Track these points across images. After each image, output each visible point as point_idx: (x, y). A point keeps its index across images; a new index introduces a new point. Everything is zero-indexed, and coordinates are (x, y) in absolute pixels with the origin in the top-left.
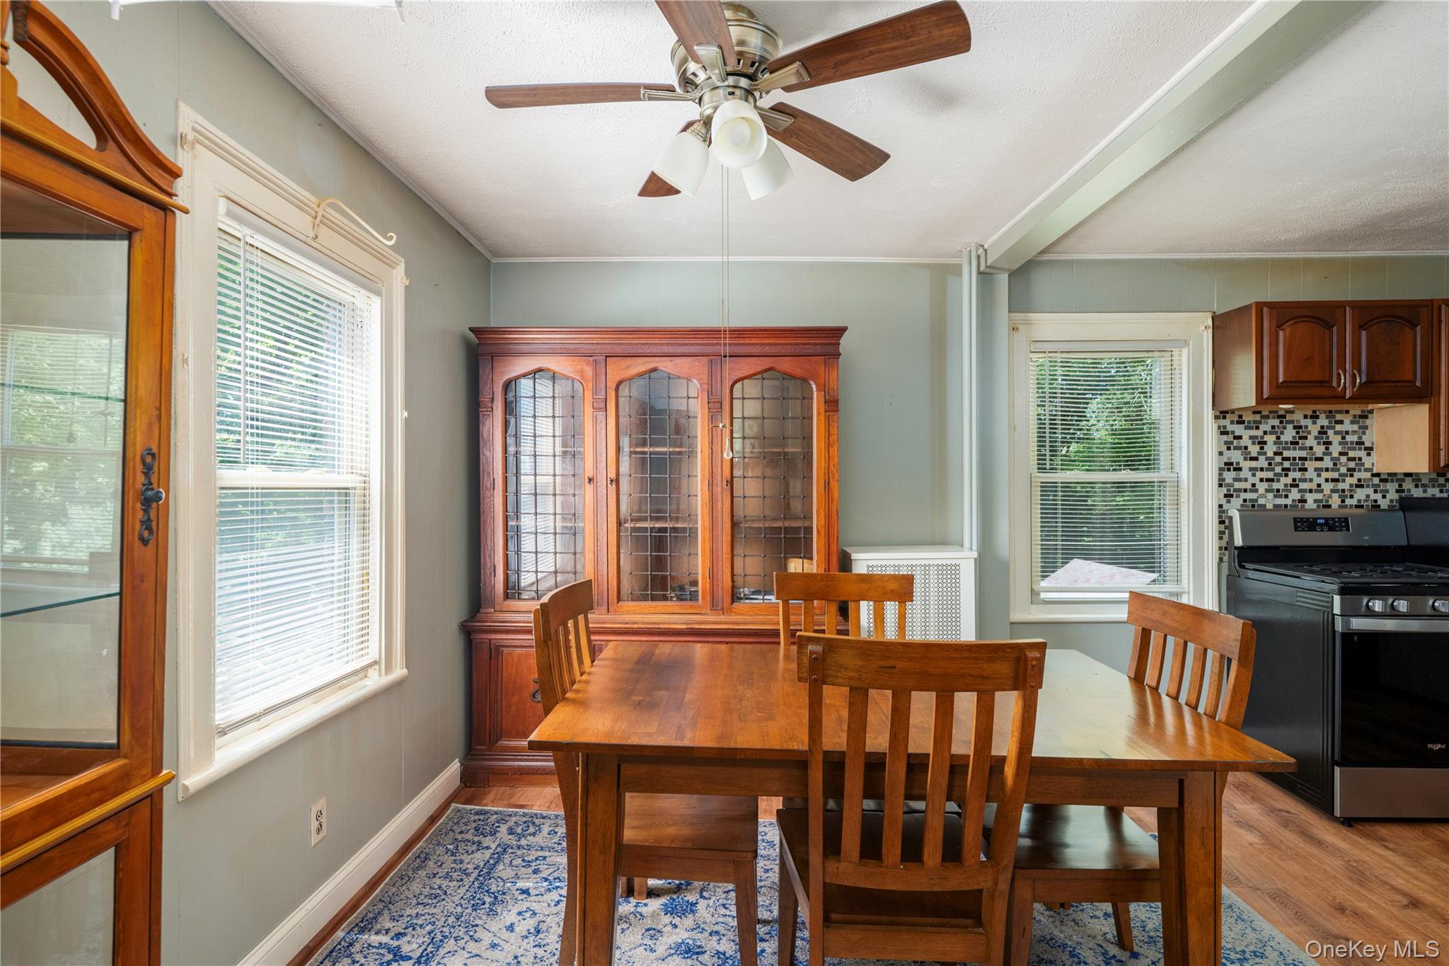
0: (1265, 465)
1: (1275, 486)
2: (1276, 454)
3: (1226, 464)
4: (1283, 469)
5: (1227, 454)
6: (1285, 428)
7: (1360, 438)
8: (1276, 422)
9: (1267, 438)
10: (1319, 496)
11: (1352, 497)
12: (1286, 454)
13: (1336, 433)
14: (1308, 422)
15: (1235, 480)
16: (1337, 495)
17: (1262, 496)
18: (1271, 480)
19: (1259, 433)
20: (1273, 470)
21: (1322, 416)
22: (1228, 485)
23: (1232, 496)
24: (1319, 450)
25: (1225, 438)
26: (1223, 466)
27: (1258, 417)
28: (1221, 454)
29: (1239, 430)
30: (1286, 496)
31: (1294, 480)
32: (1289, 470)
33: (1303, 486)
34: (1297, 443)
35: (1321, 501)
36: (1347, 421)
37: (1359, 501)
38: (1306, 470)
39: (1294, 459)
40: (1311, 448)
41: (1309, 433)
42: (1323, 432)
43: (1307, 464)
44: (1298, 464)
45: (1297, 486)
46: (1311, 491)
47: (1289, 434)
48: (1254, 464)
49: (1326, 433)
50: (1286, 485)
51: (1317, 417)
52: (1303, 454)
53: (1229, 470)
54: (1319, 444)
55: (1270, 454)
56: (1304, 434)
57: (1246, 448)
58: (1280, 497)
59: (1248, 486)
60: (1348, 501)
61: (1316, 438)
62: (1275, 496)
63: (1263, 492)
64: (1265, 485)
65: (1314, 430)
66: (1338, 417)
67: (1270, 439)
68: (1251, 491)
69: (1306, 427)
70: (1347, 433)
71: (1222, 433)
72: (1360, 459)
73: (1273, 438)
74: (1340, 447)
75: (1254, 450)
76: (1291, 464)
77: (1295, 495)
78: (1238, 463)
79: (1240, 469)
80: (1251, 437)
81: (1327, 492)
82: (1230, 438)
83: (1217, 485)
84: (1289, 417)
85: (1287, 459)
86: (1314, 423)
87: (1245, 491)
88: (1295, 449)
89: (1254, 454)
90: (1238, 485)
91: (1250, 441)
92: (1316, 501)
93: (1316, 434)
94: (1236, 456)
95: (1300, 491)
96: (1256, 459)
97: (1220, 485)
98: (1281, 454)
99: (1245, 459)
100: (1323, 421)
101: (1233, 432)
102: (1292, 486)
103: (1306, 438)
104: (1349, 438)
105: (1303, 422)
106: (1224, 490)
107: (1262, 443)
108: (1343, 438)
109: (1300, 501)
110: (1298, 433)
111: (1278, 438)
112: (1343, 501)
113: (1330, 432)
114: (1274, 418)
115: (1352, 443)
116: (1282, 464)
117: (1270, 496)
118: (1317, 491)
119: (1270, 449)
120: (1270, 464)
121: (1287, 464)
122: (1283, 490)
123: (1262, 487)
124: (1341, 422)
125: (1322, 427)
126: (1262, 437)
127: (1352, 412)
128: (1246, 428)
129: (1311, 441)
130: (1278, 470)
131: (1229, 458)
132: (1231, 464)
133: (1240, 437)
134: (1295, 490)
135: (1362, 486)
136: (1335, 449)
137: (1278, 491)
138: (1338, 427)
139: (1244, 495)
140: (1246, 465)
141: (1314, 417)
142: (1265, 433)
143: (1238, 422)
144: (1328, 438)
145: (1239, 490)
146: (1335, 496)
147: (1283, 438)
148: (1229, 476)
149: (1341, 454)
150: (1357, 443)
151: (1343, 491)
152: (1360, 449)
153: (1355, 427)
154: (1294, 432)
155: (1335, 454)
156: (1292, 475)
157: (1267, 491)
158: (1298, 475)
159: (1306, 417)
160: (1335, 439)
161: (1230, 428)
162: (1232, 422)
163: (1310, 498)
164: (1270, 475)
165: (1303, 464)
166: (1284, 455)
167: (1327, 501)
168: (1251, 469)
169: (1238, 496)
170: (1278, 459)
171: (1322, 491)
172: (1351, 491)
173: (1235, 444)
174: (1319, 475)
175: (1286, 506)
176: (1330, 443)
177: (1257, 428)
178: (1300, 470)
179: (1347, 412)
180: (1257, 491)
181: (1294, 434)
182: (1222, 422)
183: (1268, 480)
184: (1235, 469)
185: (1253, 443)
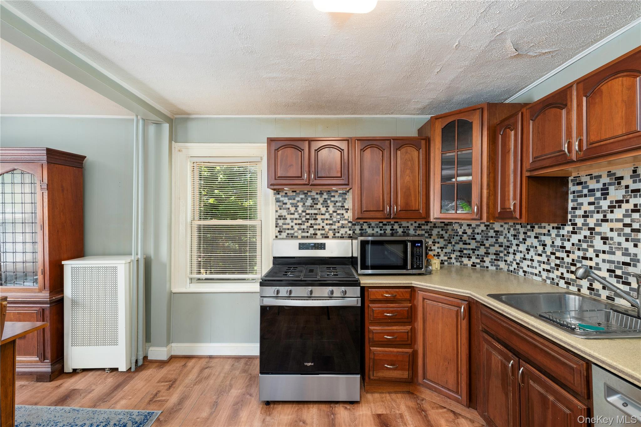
0: (297, 216)
1: (302, 227)
2: (303, 211)
3: (279, 216)
4: (306, 219)
5: (280, 211)
6: (307, 199)
7: (343, 204)
8: (303, 196)
9: (298, 204)
10: (323, 232)
11: (338, 232)
12: (308, 212)
13: (331, 201)
14: (318, 196)
15: (283, 224)
16: (332, 231)
17: (296, 232)
18: (301, 224)
19: (295, 202)
20: (301, 219)
21: (325, 194)
22: (280, 227)
23: (282, 232)
24: (323, 210)
25: (278, 204)
26: (277, 217)
27: (294, 194)
28: (277, 211)
29: (286, 200)
30: (308, 232)
31: (311, 224)
32: (309, 219)
33: (315, 227)
34: (313, 206)
35: (324, 234)
36: (337, 197)
37: (342, 234)
38: (317, 219)
39: (312, 214)
40: (320, 209)
41: (319, 201)
42: (325, 201)
43: (318, 217)
44: (313, 217)
45: (313, 227)
46: (319, 229)
47: (309, 202)
48: (292, 216)
49: (326, 201)
50: (307, 227)
51: (323, 194)
52: (316, 212)
53: (280, 219)
54: (323, 207)
55: (300, 212)
56: (317, 202)
57: (289, 209)
58: (305, 232)
59: (289, 227)
60: (337, 235)
61: (322, 204)
62: (302, 232)
63: (297, 230)
64: (298, 226)
65: (321, 200)
66: (333, 194)
67: (300, 204)
68: (291, 229)
69: (317, 199)
70: (337, 202)
71: (277, 202)
72: (343, 214)
73: (302, 204)
74: (333, 208)
75: (292, 210)
76: (310, 217)
77: (311, 231)
78: (285, 216)
79: (286, 219)
80: (291, 204)
81: (327, 230)
82: (281, 204)
83: (275, 226)
84: (309, 194)
85: (308, 214)
86: (321, 197)
87: (288, 229)
88: (312, 209)
89: (292, 212)
90: (285, 227)
91: (291, 205)
92: (321, 234)
93: (322, 202)
94: (284, 213)
95: (314, 230)
96: (294, 214)
97: (276, 227)
98: (305, 212)
99: (288, 214)
100: (325, 196)
101: (283, 201)
102: (310, 227)
103: (317, 204)
104: (338, 204)
105: (316, 196)
106: (278, 229)
107: (296, 207)
108: (335, 204)
109: (314, 234)
110: (313, 202)
111: (304, 204)
112: (334, 234)
113: (329, 202)
114: (302, 194)
115: (339, 206)
116: (305, 216)
117: (300, 232)
118: (322, 230)
119: (300, 209)
120: (300, 217)
121: (308, 217)
122: (306, 229)
123: (296, 227)
124: (334, 196)
125: (325, 199)
126: (296, 204)
127: (339, 192)
128: (289, 199)
129: (319, 206)
130: (304, 219)
131: (281, 213)
132: (282, 216)
133: (286, 204)
134: (311, 229)
135: (344, 227)
136: (331, 209)
137: (304, 229)
138: (333, 199)
139: (288, 231)
140: (289, 217)
141: (321, 194)
142: (298, 201)
143: (285, 197)
144: (328, 204)
145: (285, 229)
146: (331, 232)
147: (306, 204)
148: (281, 222)
149: (334, 212)
150: (341, 207)
151: (335, 230)
152: (343, 209)
153: (340, 199)
154: (311, 201)
155: (331, 212)
156: (310, 222)
157: (299, 229)
158: (313, 222)
159: (317, 193)
160: (331, 205)
161: (281, 199)
162: (282, 196)
163: (319, 233)
164: (300, 222)
165: (316, 217)
166: (307, 212)
167: (327, 234)
168: (291, 219)
169: (285, 232)
170: (304, 214)
171: (324, 230)
172: (338, 230)
173: (284, 207)
174: (323, 222)
175: (307, 237)
176: (329, 206)
177: (294, 199)
178: (315, 219)
179: (337, 191)
180: (294, 229)
181: (312, 202)
182: (278, 196)
183: (299, 224)
184: (283, 219)
185: (292, 207)
